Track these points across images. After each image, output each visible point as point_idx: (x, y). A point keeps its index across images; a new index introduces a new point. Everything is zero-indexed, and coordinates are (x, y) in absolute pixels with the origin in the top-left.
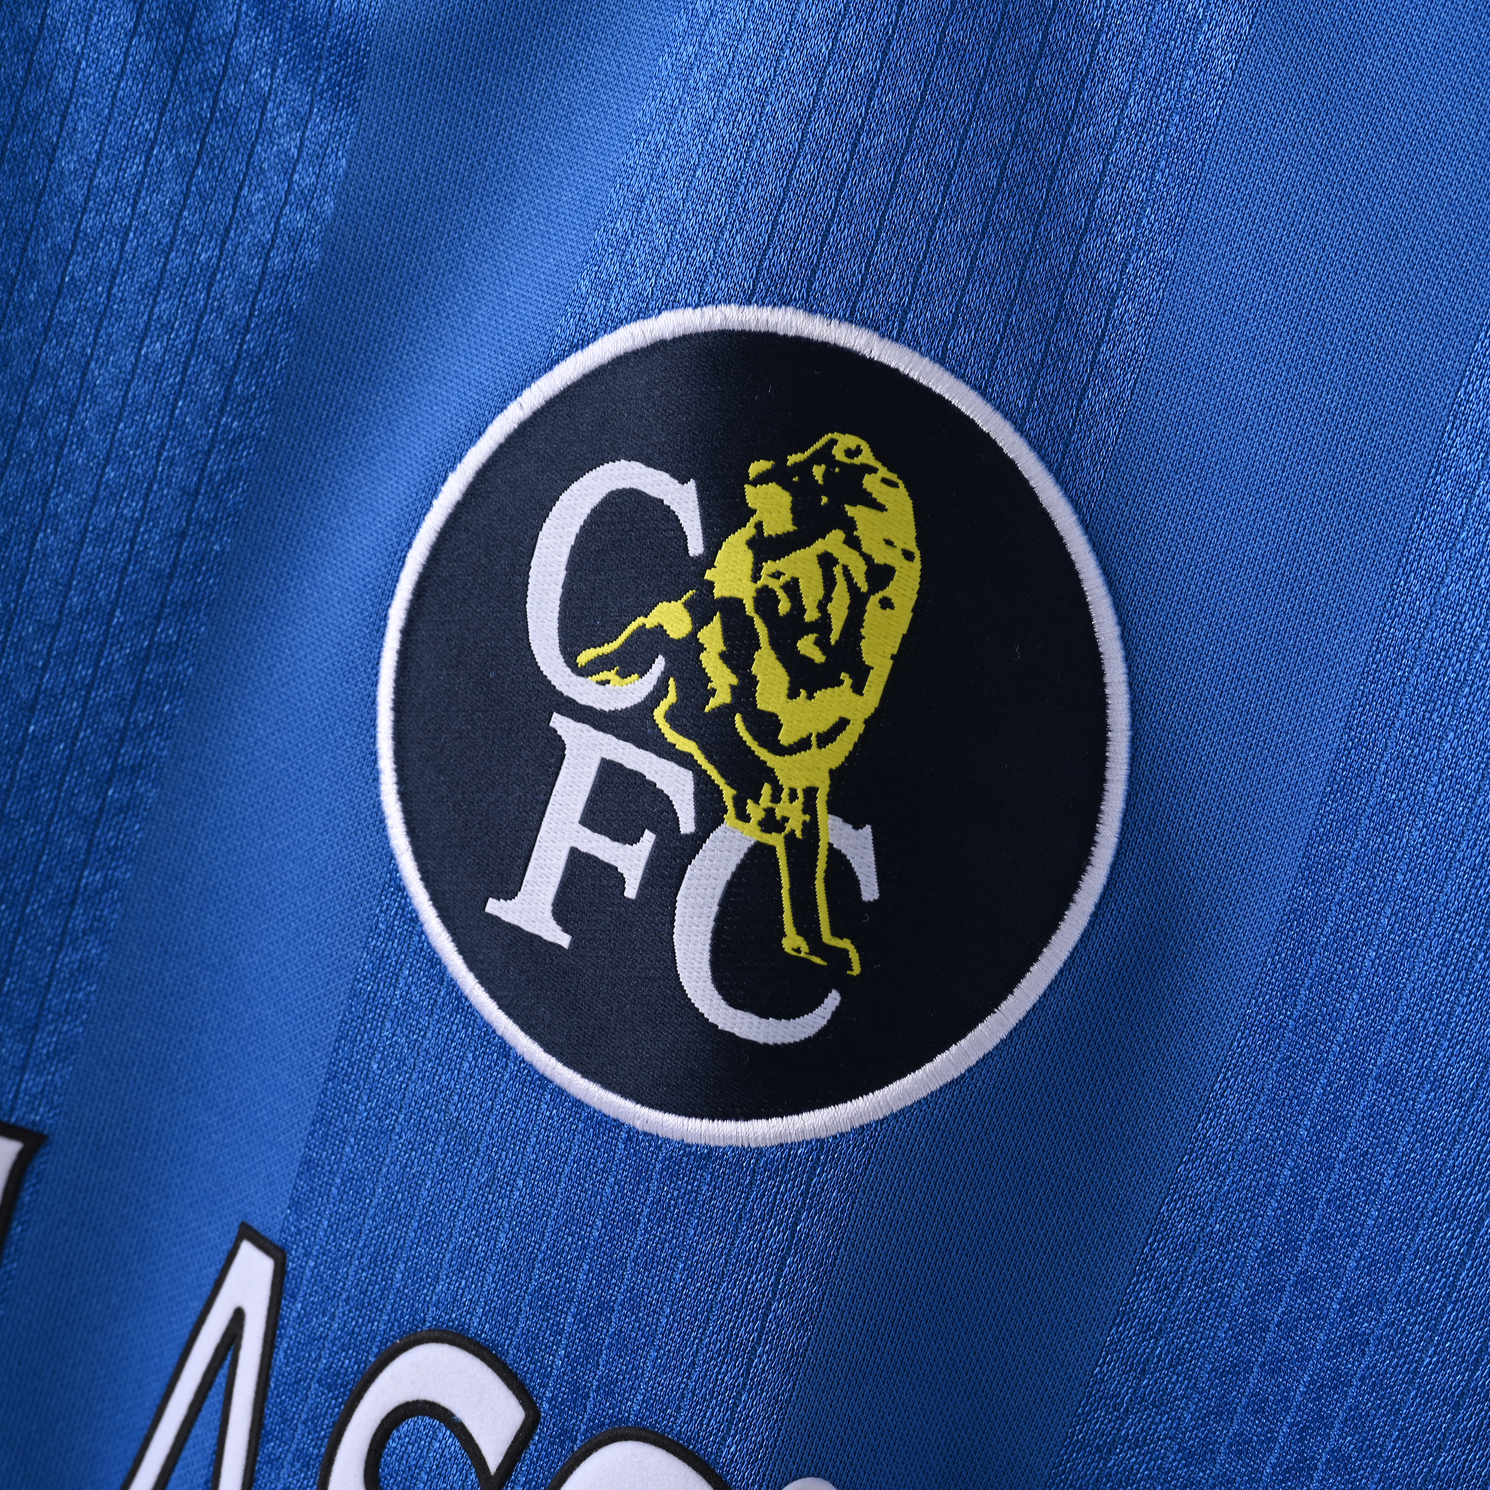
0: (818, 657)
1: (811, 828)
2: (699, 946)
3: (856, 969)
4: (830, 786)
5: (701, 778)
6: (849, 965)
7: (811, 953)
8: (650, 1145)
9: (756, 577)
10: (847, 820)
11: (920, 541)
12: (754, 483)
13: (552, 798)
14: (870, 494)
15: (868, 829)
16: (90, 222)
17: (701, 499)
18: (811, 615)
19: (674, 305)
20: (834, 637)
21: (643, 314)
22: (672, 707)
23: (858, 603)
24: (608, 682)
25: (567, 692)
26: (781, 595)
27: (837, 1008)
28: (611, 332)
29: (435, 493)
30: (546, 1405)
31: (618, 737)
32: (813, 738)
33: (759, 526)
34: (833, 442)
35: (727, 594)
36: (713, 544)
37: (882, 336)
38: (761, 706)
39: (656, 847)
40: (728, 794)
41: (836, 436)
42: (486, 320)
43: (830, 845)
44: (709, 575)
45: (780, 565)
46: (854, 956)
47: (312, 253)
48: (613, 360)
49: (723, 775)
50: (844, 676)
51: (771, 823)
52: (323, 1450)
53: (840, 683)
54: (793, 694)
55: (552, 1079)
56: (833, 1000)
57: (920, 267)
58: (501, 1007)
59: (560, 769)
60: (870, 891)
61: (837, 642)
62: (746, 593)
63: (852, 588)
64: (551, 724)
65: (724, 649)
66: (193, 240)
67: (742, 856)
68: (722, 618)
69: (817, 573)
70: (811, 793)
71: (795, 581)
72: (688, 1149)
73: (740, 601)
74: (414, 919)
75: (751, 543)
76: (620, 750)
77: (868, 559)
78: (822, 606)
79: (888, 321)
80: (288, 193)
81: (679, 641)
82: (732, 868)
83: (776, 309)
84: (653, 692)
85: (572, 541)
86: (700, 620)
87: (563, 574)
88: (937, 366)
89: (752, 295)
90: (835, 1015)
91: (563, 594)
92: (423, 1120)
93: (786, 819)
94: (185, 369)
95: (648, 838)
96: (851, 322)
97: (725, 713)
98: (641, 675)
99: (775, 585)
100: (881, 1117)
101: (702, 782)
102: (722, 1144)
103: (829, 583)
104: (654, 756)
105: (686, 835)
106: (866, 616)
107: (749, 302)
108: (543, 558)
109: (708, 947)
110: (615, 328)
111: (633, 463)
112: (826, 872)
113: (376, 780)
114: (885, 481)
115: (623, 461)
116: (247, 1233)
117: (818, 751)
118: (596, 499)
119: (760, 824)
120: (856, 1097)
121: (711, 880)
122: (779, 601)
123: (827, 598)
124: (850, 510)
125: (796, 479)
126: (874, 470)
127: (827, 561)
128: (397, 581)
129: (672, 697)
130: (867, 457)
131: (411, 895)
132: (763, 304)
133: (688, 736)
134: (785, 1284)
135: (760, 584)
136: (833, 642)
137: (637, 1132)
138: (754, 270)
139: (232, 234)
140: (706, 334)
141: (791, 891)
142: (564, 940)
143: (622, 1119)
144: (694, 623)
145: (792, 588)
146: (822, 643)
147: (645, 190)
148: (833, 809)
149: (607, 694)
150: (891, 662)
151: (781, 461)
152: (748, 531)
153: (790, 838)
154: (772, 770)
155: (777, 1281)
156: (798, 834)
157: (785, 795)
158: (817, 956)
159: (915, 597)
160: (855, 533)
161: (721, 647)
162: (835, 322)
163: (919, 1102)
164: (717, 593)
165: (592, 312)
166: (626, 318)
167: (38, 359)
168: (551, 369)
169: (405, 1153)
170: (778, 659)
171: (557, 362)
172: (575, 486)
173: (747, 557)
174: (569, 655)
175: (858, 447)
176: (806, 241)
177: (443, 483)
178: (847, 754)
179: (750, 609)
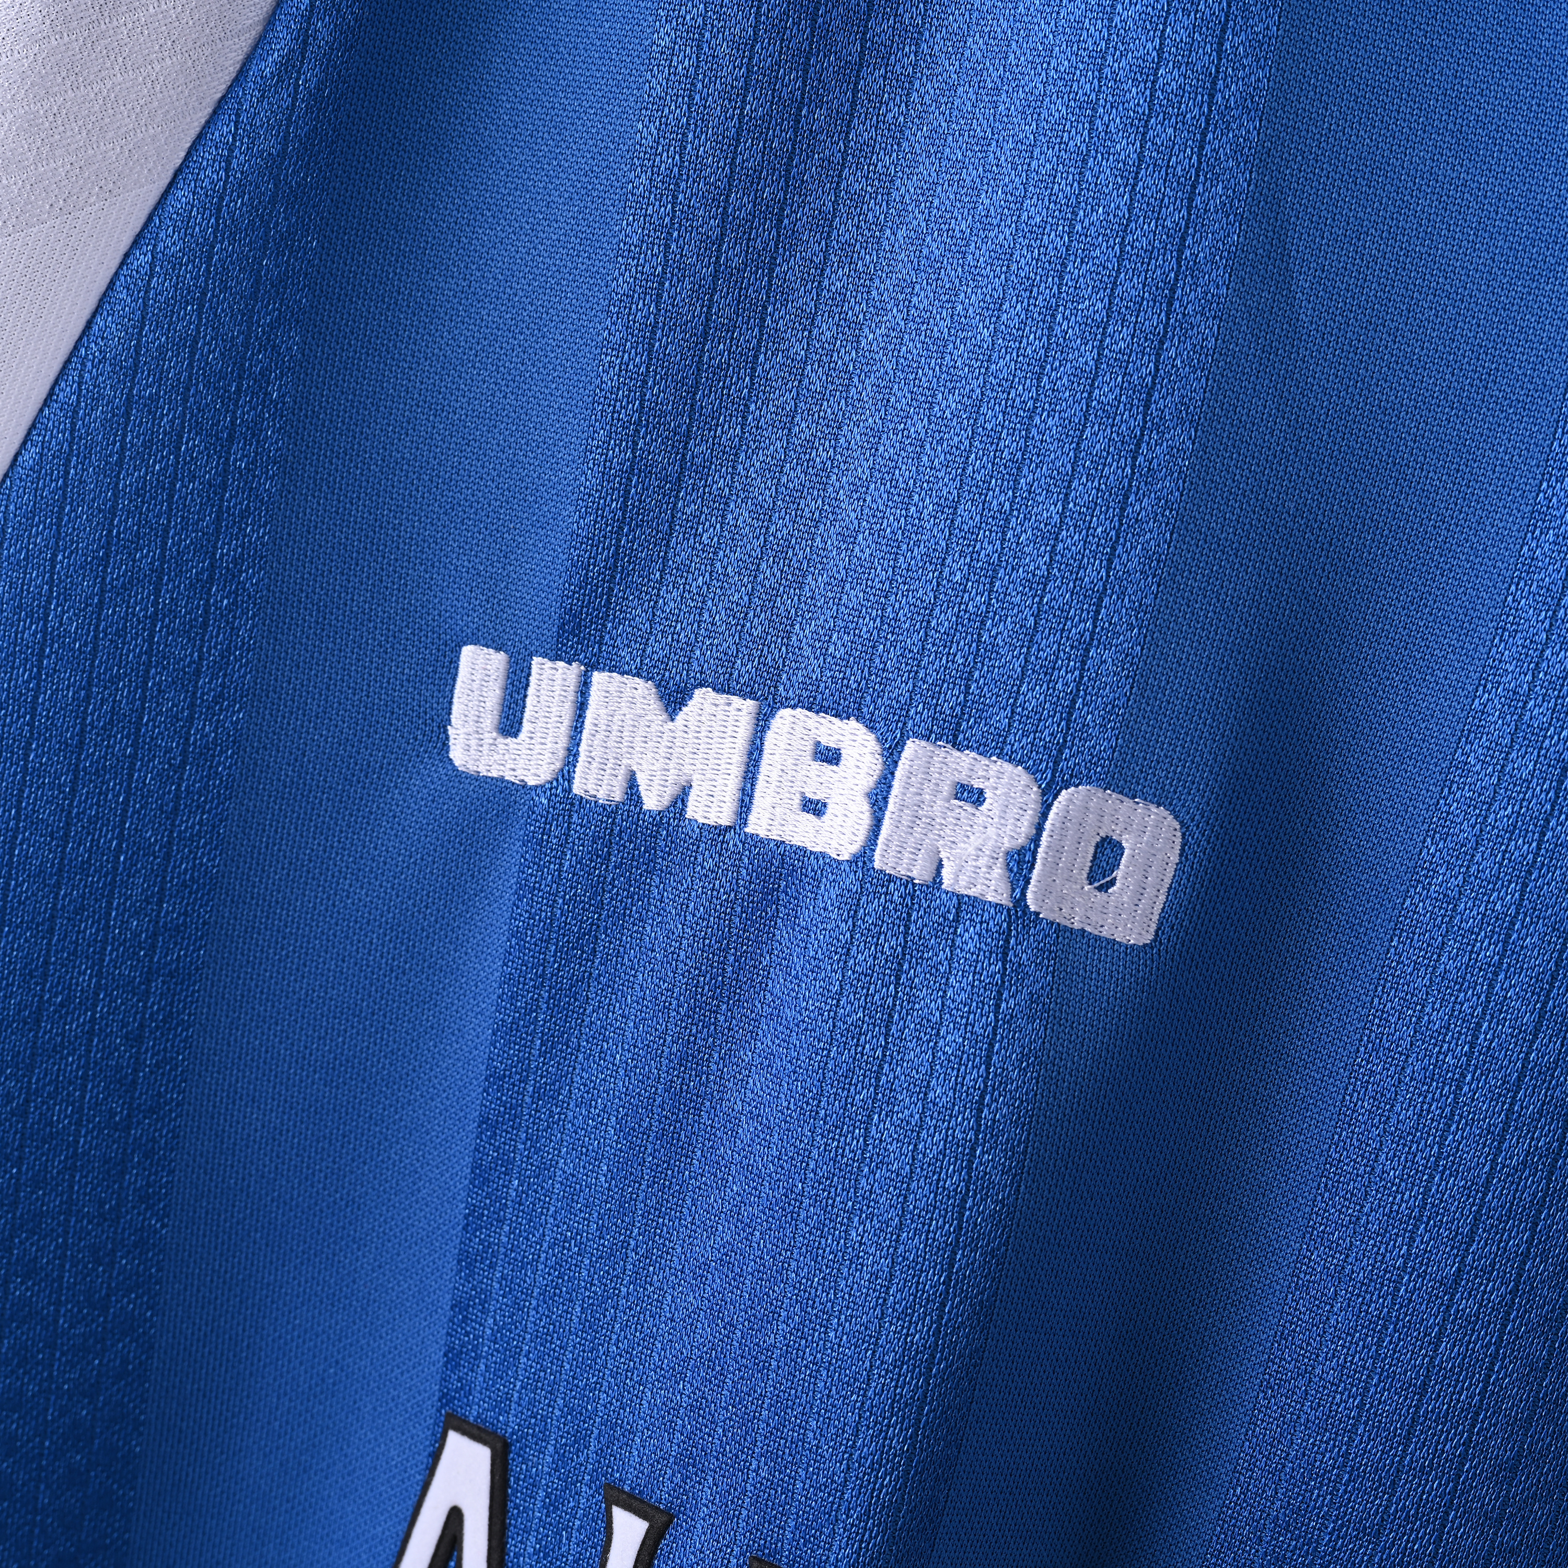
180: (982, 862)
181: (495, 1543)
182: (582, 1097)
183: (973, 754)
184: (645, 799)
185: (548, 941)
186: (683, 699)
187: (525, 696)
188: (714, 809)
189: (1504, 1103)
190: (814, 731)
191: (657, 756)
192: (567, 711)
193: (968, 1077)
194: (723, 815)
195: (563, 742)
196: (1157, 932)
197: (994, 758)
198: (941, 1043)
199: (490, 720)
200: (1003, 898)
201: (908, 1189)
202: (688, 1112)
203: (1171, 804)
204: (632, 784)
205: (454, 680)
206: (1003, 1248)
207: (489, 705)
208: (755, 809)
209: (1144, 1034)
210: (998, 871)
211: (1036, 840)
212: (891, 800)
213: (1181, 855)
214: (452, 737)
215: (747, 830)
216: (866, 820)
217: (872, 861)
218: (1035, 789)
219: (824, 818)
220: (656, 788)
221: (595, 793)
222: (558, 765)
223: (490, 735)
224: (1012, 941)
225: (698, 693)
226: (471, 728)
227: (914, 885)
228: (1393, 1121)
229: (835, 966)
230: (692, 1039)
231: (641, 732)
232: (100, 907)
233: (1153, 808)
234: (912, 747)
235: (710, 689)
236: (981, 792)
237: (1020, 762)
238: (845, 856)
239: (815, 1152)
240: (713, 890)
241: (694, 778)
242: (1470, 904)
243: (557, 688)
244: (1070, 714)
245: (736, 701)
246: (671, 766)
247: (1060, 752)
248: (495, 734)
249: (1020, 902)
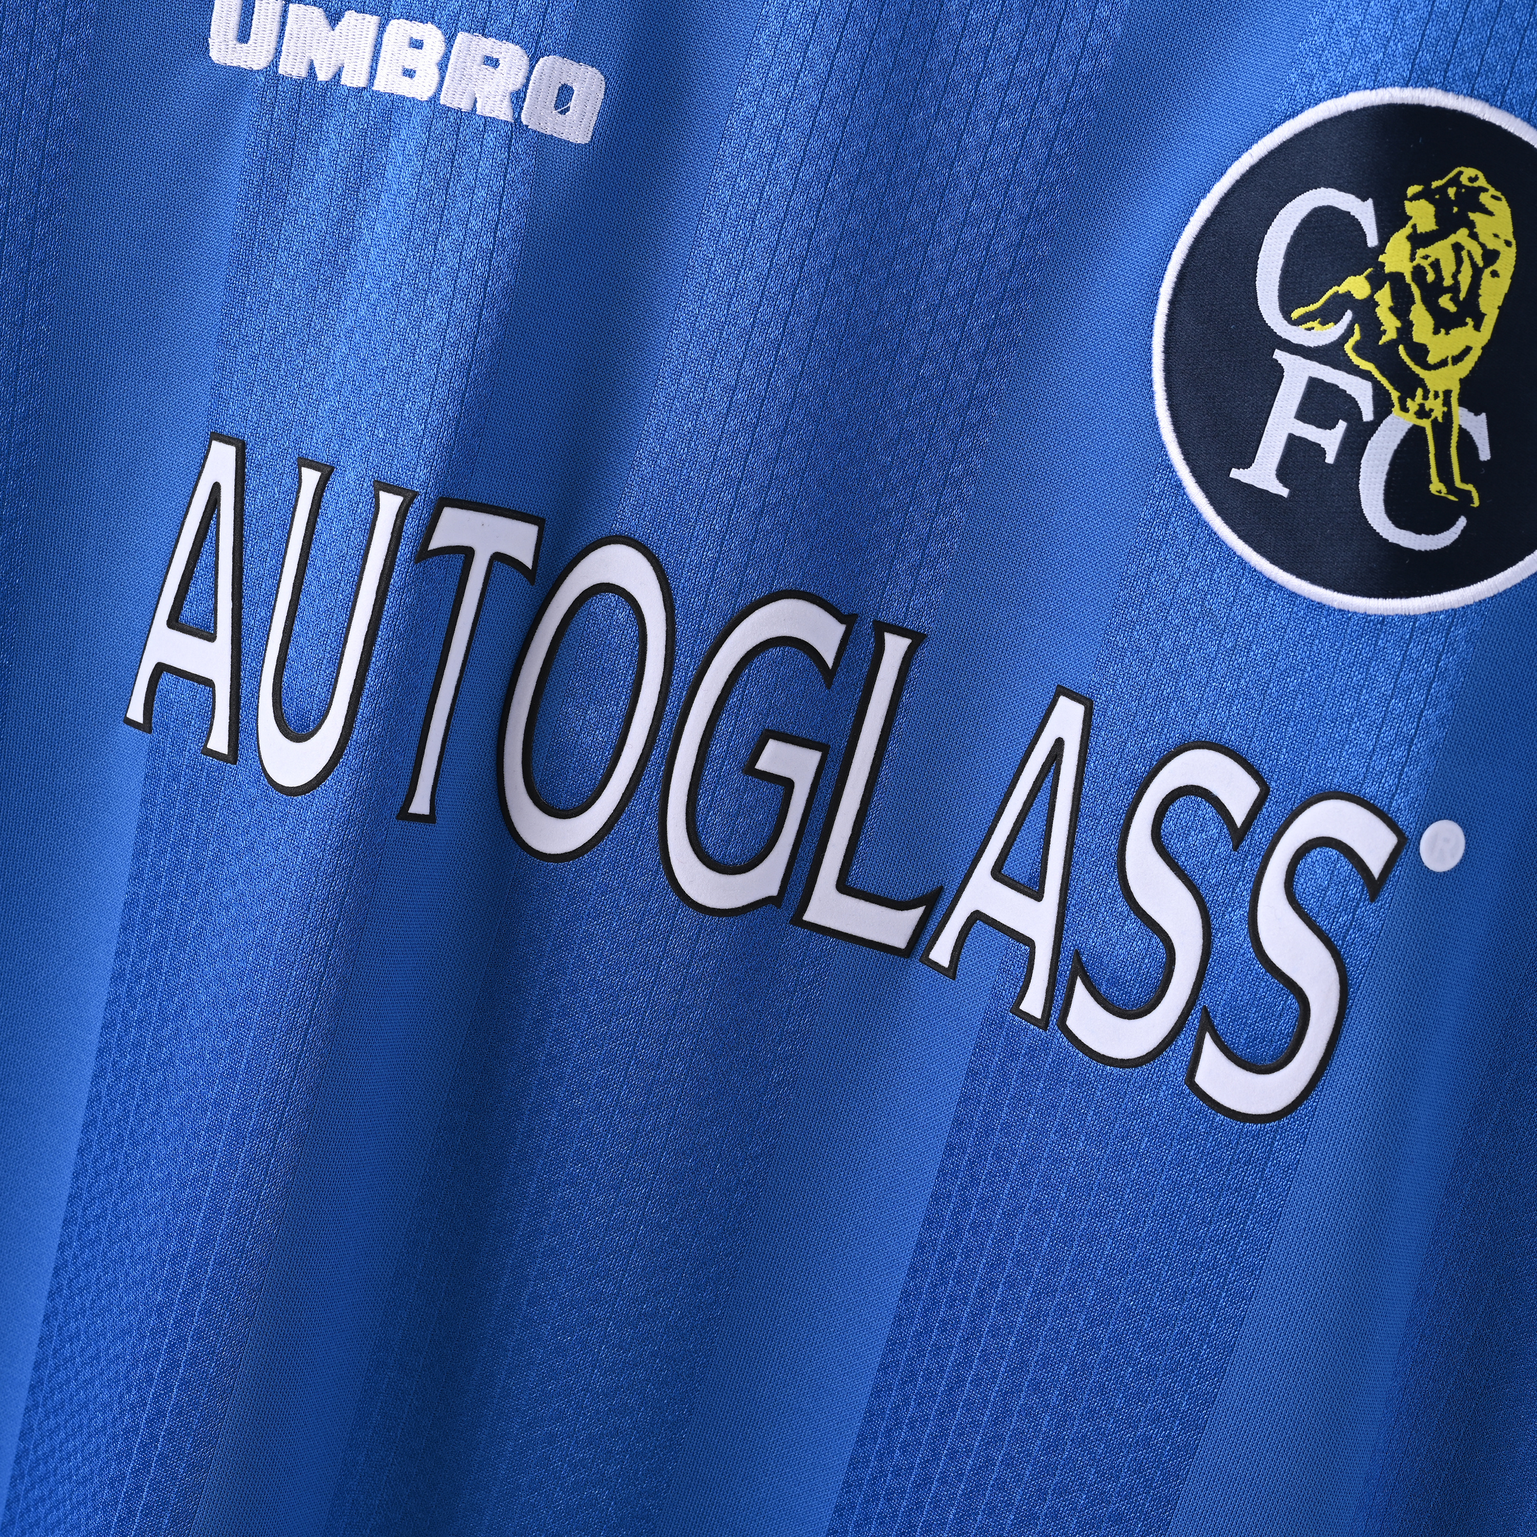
0: (1452, 308)
1: (1448, 416)
2: (1377, 491)
3: (1476, 503)
4: (1460, 389)
5: (1377, 386)
6: (1471, 500)
7: (1448, 493)
8: (1343, 617)
9: (1412, 259)
10: (1470, 410)
11: (1515, 234)
12: (1411, 200)
13: (1275, 403)
14: (1484, 205)
15: (1483, 415)
16: (966, 45)
17: (1376, 210)
18: (1448, 282)
19: (1357, 88)
20: (1462, 295)
21: (1337, 94)
22: (1357, 343)
23: (1477, 274)
24: (1313, 328)
25: (1284, 336)
26: (1429, 270)
27: (1465, 527)
28: (1313, 107)
29: (1191, 213)
30: (1273, 784)
31: (1320, 362)
32: (1450, 360)
33: (1414, 227)
34: (1461, 173)
35: (1394, 270)
36: (1384, 239)
37: (1491, 105)
38: (1416, 339)
39: (1348, 430)
40: (1395, 395)
41: (1462, 169)
42: (1222, 101)
43: (1460, 426)
44: (1381, 258)
45: (1428, 251)
46: (1475, 495)
47: (1106, 60)
48: (1315, 125)
49: (1392, 383)
50: (1468, 320)
51: (1422, 413)
52: (1122, 821)
53: (1466, 324)
54: (1436, 332)
55: (1275, 580)
56: (1462, 522)
57: (1515, 60)
58: (1240, 537)
59: (1280, 384)
60: (1485, 454)
61: (1464, 299)
62: (1406, 269)
63: (1474, 264)
64: (1274, 357)
65: (1392, 304)
66: (1031, 54)
67: (1404, 434)
68: (1391, 285)
69: (1451, 255)
70: (1448, 393)
71: (1437, 261)
72: (1369, 618)
73: (1402, 274)
74: (1179, 485)
75: (1409, 238)
76: (1322, 371)
77: (1483, 246)
78: (1455, 276)
79: (1494, 95)
80: (1091, 22)
81: (1362, 301)
82: (1398, 441)
83: (1424, 89)
84: (1344, 334)
85: (1288, 240)
86: (1376, 286)
87: (1281, 262)
88: (1525, 123)
89: (1409, 81)
90: (1463, 531)
91: (1281, 274)
92: (1187, 612)
93: (1431, 410)
94: (1024, 137)
95: (1342, 425)
96: (1471, 96)
97: (1393, 344)
98: (1336, 323)
99: (1425, 264)
100: (1492, 595)
101: (1378, 388)
102: (1391, 614)
103: (1459, 262)
104: (1345, 374)
105: (1367, 423)
106: (1482, 282)
107: (1407, 86)
108: (1268, 252)
109: (1382, 492)
110: (1316, 104)
111: (1330, 189)
112: (1457, 442)
113: (1152, 397)
114: (1493, 197)
115: (1322, 188)
116: (1062, 691)
117: (1453, 367)
118: (1304, 213)
119: (1416, 413)
120: (1476, 582)
121: (1384, 449)
122: (1427, 273)
123: (1458, 271)
124: (1472, 216)
125: (1437, 197)
126: (1486, 190)
127: (1457, 248)
128: (1165, 270)
129: (1357, 336)
130: (1482, 182)
131: (1176, 470)
132: (1416, 86)
133: (1368, 360)
134: (1431, 700)
135: (1415, 263)
136: (1461, 299)
137: (1334, 610)
138: (1410, 66)
139: (1056, 50)
140: (1378, 107)
141: (1436, 455)
142: (1284, 492)
143: (1324, 602)
144: (1372, 289)
145: (1436, 265)
146: (1455, 299)
147: (1334, 15)
148: (1461, 403)
149: (1312, 336)
150: (1498, 311)
151: (1427, 185)
152: (1407, 230)
153: (1435, 422)
154: (1423, 380)
155: (1427, 698)
156: (1440, 420)
157: (1431, 395)
158: (1452, 495)
159: (1512, 269)
160: (1475, 230)
161: (1390, 304)
162: (1461, 97)
163: (1515, 586)
164: (1387, 270)
165: (1300, 93)
166: (1324, 98)
167: (931, 133)
168: (1271, 131)
169: (1175, 633)
170: (1427, 310)
171: (1276, 126)
172: (1289, 205)
173: (1408, 246)
174: (1286, 312)
175: (1476, 175)
176: (1443, 46)
177: (1197, 207)
178: (1470, 369)
179: (1408, 279)
180: (498, 98)
181: (238, 499)
182: (285, 246)
183: (494, 40)
184: (318, 75)
185: (266, 159)
186: (339, 18)
187: (252, 20)
188: (356, 78)
189: (777, 230)
190: (409, 31)
191: (325, 50)
192: (276, 27)
193: (489, 215)
194: (362, 82)
195: (273, 45)
196: (592, 137)
197: (504, 41)
198: (475, 197)
199: (232, 32)
200: (510, 119)
201: (457, 276)
202: (342, 249)
203: (599, 66)
204: (311, 68)
205: (212, 11)
206: (508, 309)
207: (231, 25)
208: (378, 76)
209: (586, 194)
210: (506, 103)
211: (526, 86)
212: (450, 66)
213: (605, 95)
214: (211, 44)
215: (373, 88)
216: (436, 78)
217: (439, 100)
218: (526, 57)
219: (414, 79)
220: (324, 68)
221: (290, 73)
222: (271, 58)
223: (232, 42)
224: (513, 141)
225: (347, 14)
226: (222, 38)
227: (461, 112)
228: (721, 242)
229: (419, 158)
230: (344, 207)
231: (316, 37)
232: (11, 140)
233: (590, 68)
234: (461, 37)
235: (353, 11)
236: (497, 60)
237: (518, 43)
238: (425, 98)
239: (408, 259)
240: (355, 123)
241: (345, 62)
242: (760, 121)
243: (270, 14)
244: (544, 16)
245: (368, 16)
246: (333, 56)
247: (539, 37)
248: (235, 42)
249: (518, 120)
